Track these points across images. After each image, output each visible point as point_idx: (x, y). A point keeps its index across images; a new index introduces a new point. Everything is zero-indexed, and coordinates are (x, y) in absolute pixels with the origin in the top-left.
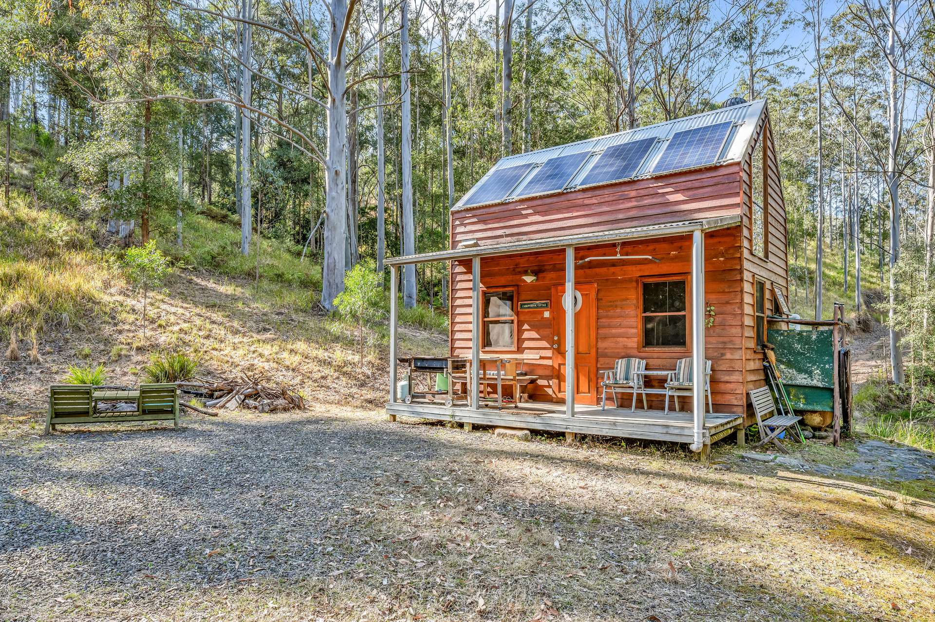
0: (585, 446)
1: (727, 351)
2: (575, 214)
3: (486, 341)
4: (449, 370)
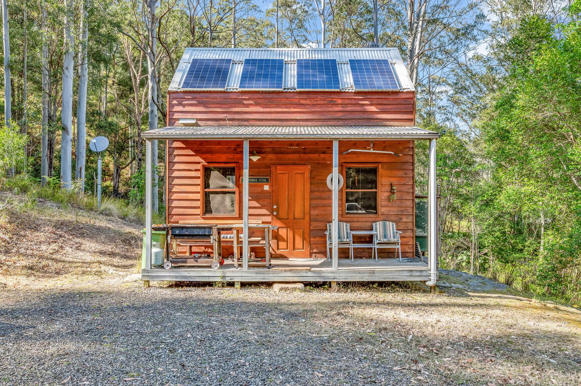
0: (349, 291)
1: (403, 216)
2: (292, 110)
3: (207, 209)
4: (214, 236)
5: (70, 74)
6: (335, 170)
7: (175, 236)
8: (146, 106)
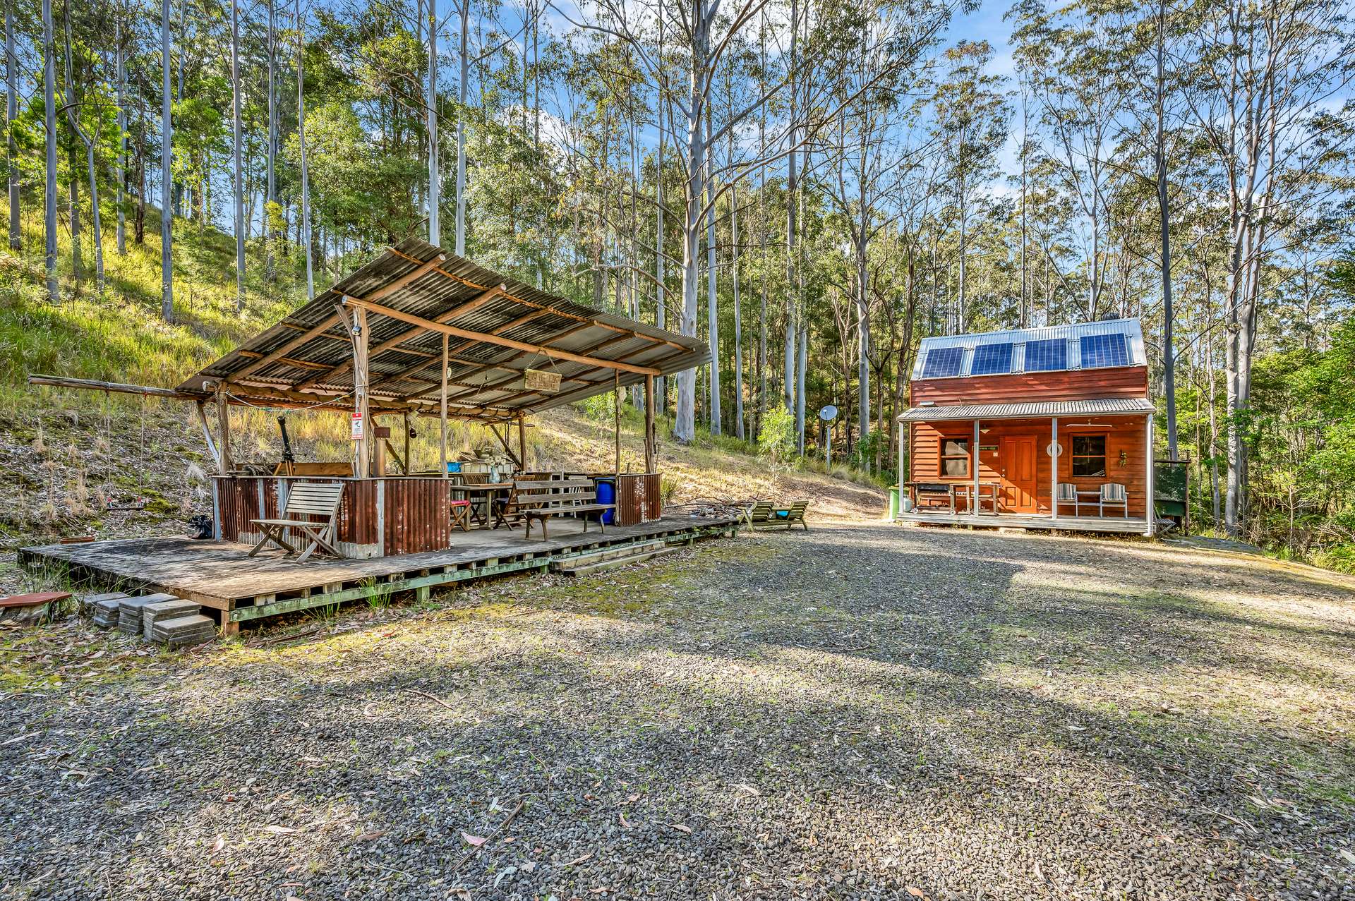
1: (1135, 480)
3: (943, 471)
4: (951, 491)
5: (792, 343)
6: (1054, 442)
7: (920, 491)
8: (856, 358)
